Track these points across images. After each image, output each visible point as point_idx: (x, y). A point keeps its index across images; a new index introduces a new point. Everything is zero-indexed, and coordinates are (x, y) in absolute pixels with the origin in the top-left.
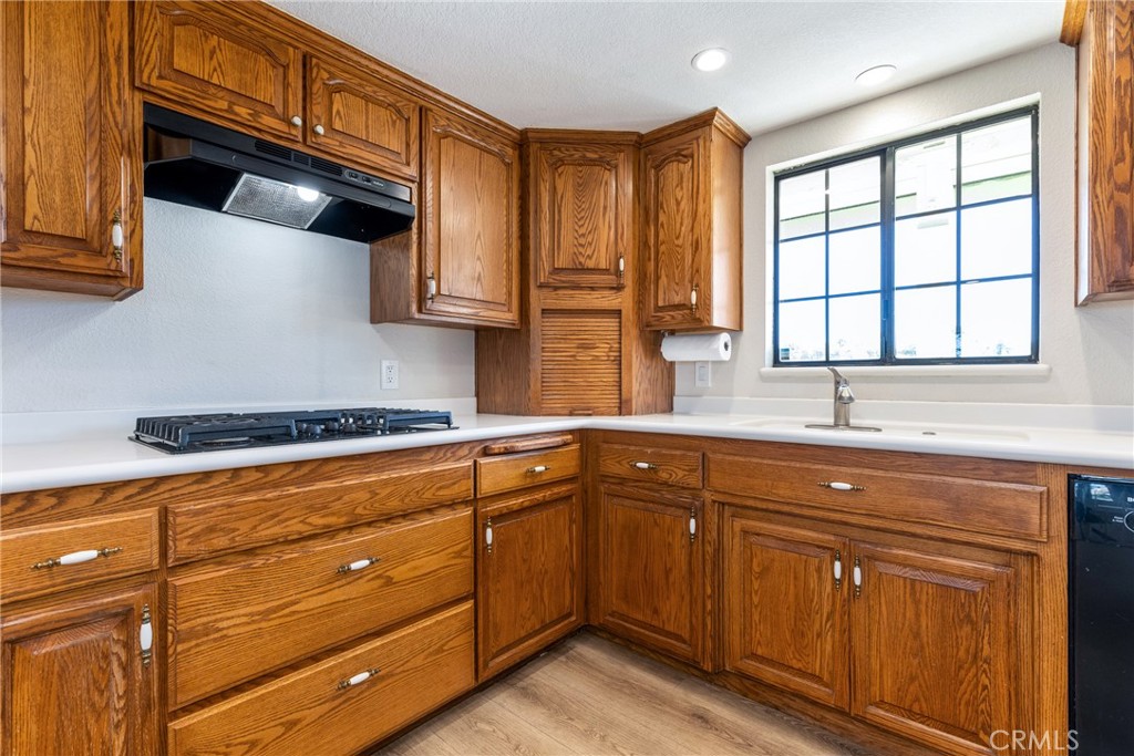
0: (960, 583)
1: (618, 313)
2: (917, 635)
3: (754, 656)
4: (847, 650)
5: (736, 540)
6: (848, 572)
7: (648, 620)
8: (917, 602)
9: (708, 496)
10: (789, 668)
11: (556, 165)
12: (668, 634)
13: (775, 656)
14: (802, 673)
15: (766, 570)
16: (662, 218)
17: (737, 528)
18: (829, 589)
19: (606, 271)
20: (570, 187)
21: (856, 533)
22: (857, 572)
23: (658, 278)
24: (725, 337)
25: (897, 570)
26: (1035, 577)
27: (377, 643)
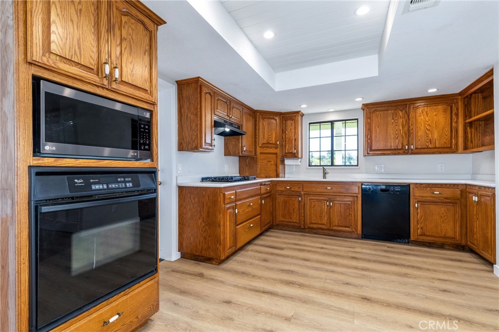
0: (347, 203)
1: (276, 154)
2: (341, 213)
3: (312, 223)
4: (330, 218)
5: (308, 201)
6: (329, 204)
7: (289, 220)
8: (341, 207)
9: (302, 193)
10: (319, 224)
11: (263, 118)
12: (294, 222)
13: (316, 222)
14: (321, 224)
15: (314, 206)
16: (287, 132)
17: (308, 198)
18: (326, 207)
19: (274, 144)
20: (267, 125)
21: (331, 197)
22: (331, 203)
23: (286, 146)
24: (300, 160)
25: (337, 202)
26: (357, 200)
27: (252, 220)
